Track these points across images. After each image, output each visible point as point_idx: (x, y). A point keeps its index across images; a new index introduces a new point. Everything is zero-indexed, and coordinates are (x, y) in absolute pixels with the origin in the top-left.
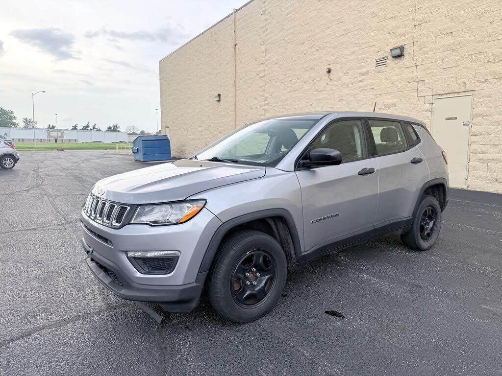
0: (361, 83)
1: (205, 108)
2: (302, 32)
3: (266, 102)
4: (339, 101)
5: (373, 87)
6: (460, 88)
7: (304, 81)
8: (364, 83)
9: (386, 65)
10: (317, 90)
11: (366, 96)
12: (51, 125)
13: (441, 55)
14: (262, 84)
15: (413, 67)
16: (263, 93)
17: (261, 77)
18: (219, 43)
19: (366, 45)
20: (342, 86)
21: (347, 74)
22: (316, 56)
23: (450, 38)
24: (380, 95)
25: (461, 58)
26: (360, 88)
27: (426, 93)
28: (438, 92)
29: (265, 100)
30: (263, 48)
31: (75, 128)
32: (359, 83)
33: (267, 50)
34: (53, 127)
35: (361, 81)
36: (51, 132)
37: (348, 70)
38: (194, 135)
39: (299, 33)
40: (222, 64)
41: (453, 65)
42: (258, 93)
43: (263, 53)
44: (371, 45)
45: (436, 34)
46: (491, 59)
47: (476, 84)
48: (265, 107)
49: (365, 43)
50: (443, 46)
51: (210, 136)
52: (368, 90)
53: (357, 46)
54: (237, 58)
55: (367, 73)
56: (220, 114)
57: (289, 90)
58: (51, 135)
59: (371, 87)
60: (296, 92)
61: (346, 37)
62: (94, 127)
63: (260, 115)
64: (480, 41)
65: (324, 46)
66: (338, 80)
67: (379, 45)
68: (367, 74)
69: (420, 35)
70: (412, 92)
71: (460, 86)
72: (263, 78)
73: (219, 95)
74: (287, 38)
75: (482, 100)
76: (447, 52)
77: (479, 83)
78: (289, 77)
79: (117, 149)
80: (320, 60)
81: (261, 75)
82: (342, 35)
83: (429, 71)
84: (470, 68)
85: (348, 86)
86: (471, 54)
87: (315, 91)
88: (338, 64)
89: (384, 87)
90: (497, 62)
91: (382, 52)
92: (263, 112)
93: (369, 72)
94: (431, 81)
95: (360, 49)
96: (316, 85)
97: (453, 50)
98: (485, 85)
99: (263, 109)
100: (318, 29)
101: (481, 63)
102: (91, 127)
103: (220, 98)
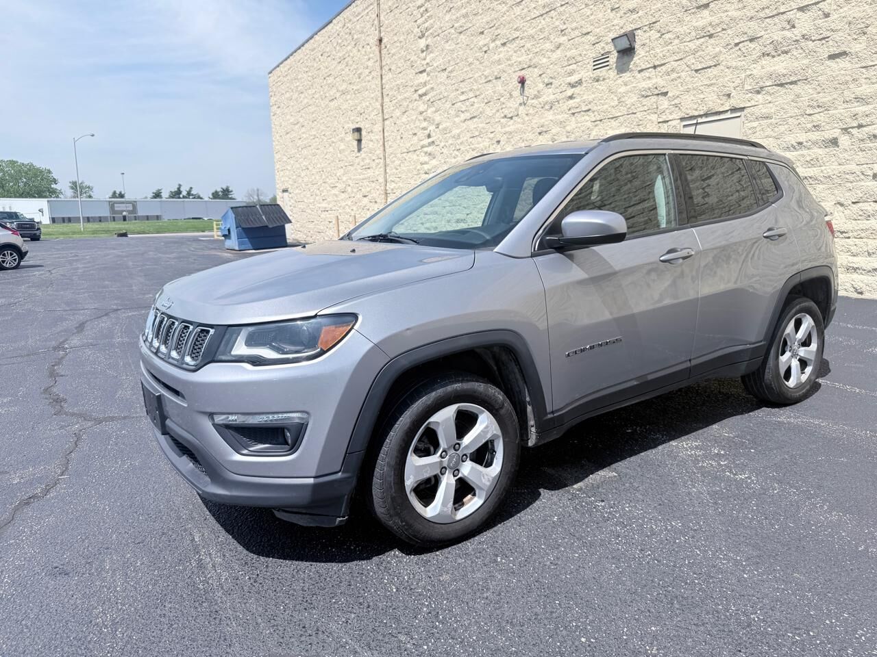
0: (571, 102)
1: (340, 153)
2: (480, 11)
3: (430, 140)
4: (540, 133)
5: (590, 107)
6: (722, 105)
7: (486, 101)
8: (575, 100)
9: (608, 68)
10: (505, 116)
11: (579, 125)
12: (118, 192)
13: (692, 45)
14: (422, 107)
15: (650, 70)
16: (425, 124)
17: (421, 96)
18: (355, 37)
19: (577, 33)
20: (542, 108)
21: (549, 86)
22: (501, 56)
23: (706, 12)
24: (601, 120)
25: (722, 49)
26: (569, 110)
27: (671, 114)
28: (688, 112)
29: (429, 136)
30: (422, 43)
31: (157, 195)
32: (568, 100)
33: (427, 46)
34: (122, 196)
35: (571, 97)
36: (116, 205)
37: (551, 78)
38: (325, 201)
39: (475, 15)
40: (361, 74)
41: (712, 63)
42: (418, 123)
43: (423, 51)
44: (585, 31)
45: (683, 7)
46: (770, 49)
47: (747, 96)
48: (429, 149)
49: (576, 28)
50: (696, 29)
51: (349, 203)
52: (583, 113)
53: (564, 35)
54: (384, 63)
55: (580, 82)
56: (362, 164)
57: (463, 116)
58: (116, 209)
59: (587, 108)
60: (475, 120)
61: (547, 19)
62: (189, 193)
63: (422, 164)
64: (752, 18)
65: (515, 36)
66: (536, 97)
67: (598, 30)
68: (580, 84)
69: (660, 10)
70: (648, 114)
71: (721, 100)
72: (424, 97)
73: (358, 130)
74: (456, 25)
75: (755, 124)
76: (702, 40)
77: (750, 95)
78: (463, 93)
79: (215, 230)
80: (509, 62)
81: (420, 92)
82: (542, 15)
83: (674, 75)
84: (736, 68)
85: (551, 108)
86: (737, 41)
87: (503, 118)
88: (536, 67)
89: (606, 106)
90: (779, 55)
91: (602, 44)
92: (426, 159)
93: (583, 80)
94: (678, 93)
95: (569, 40)
96: (504, 106)
97: (711, 36)
98: (759, 96)
99: (426, 153)
100: (503, 5)
101: (755, 57)
102: (184, 193)
103: (361, 134)
